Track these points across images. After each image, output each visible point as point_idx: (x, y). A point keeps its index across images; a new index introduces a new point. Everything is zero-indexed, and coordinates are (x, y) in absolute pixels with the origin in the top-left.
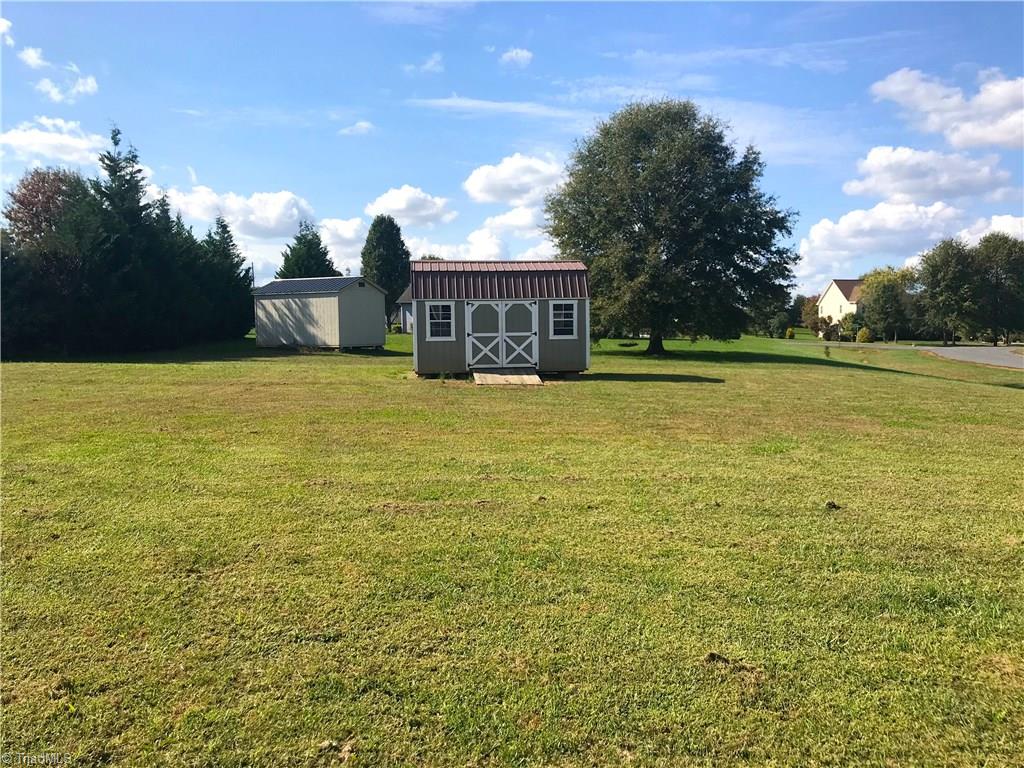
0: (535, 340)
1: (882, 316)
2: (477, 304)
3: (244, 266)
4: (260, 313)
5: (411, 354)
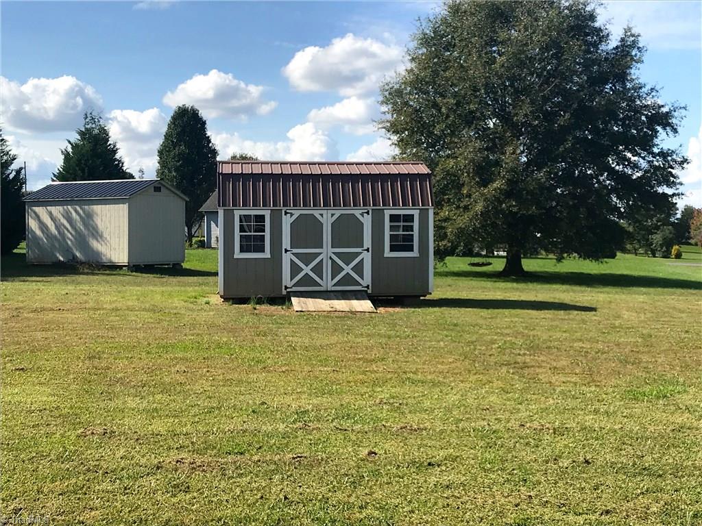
0: (367, 258)
2: (297, 213)
4: (32, 224)
5: (216, 274)
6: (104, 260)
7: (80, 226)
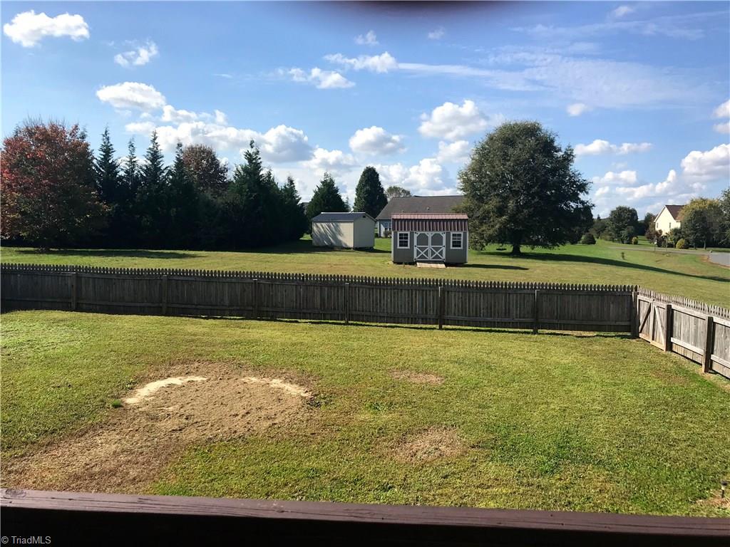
0: (444, 249)
1: (692, 231)
2: (419, 233)
3: (300, 202)
4: (315, 228)
5: (391, 252)
6: (344, 246)
7: (334, 230)
